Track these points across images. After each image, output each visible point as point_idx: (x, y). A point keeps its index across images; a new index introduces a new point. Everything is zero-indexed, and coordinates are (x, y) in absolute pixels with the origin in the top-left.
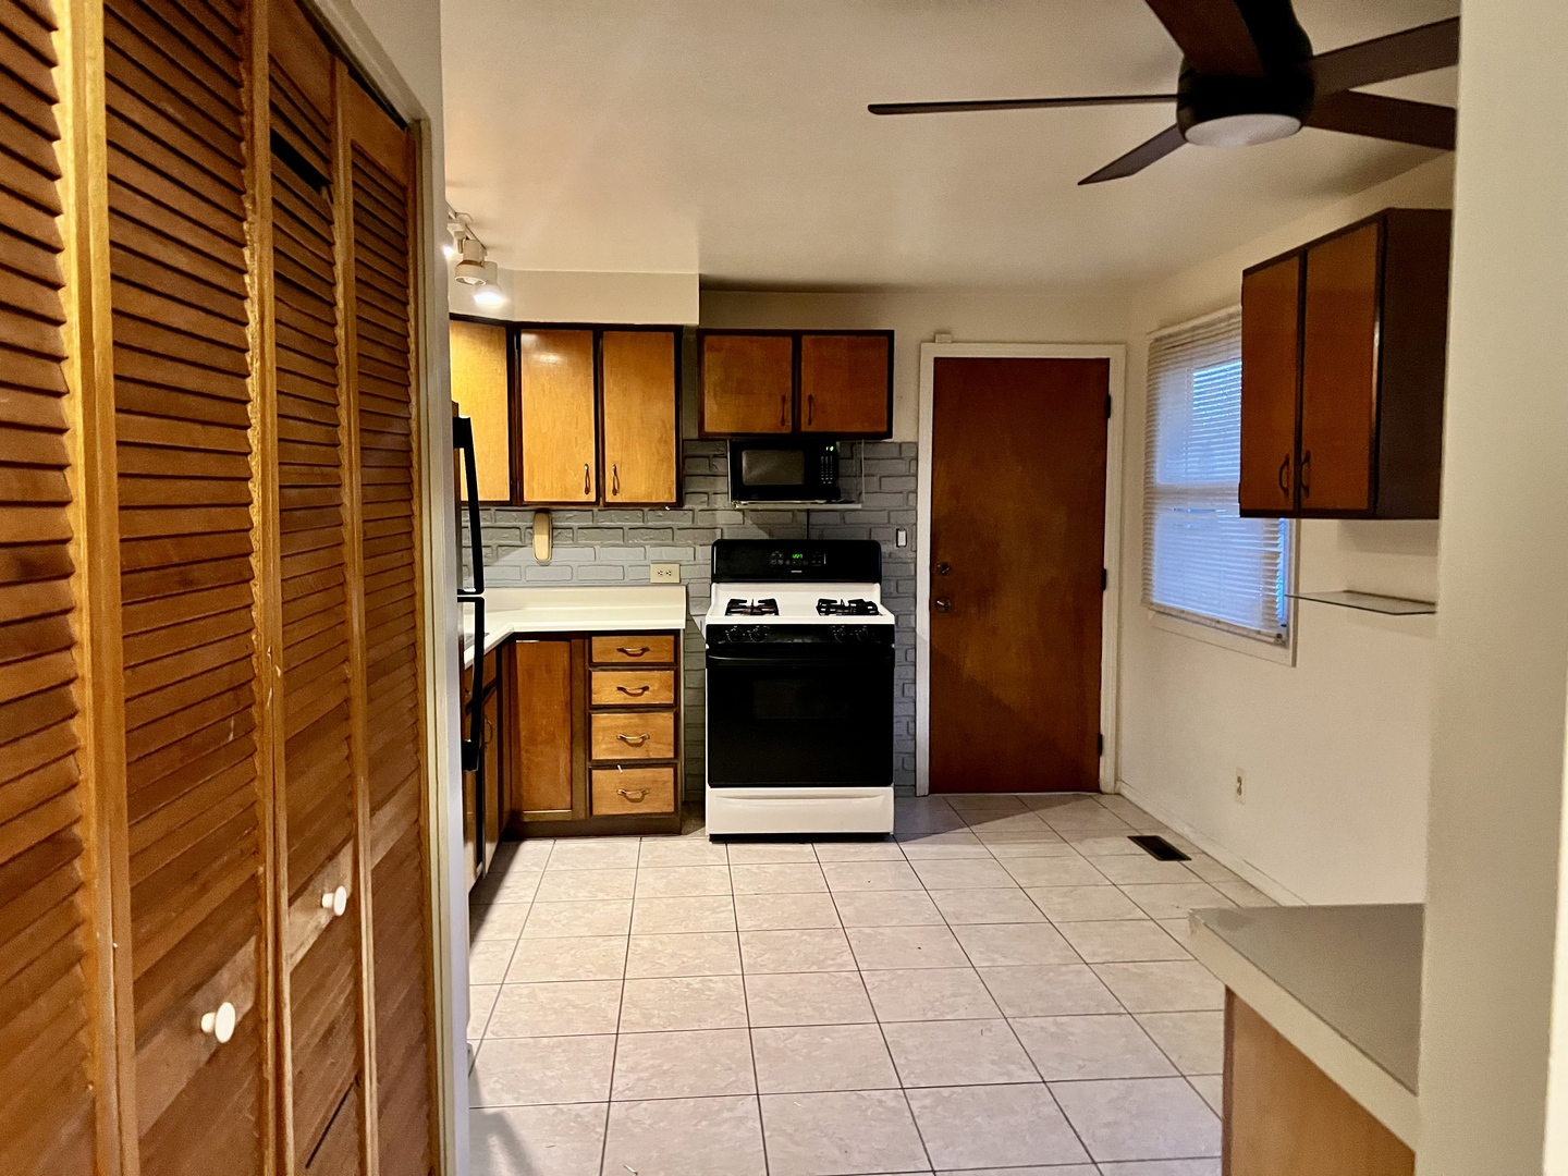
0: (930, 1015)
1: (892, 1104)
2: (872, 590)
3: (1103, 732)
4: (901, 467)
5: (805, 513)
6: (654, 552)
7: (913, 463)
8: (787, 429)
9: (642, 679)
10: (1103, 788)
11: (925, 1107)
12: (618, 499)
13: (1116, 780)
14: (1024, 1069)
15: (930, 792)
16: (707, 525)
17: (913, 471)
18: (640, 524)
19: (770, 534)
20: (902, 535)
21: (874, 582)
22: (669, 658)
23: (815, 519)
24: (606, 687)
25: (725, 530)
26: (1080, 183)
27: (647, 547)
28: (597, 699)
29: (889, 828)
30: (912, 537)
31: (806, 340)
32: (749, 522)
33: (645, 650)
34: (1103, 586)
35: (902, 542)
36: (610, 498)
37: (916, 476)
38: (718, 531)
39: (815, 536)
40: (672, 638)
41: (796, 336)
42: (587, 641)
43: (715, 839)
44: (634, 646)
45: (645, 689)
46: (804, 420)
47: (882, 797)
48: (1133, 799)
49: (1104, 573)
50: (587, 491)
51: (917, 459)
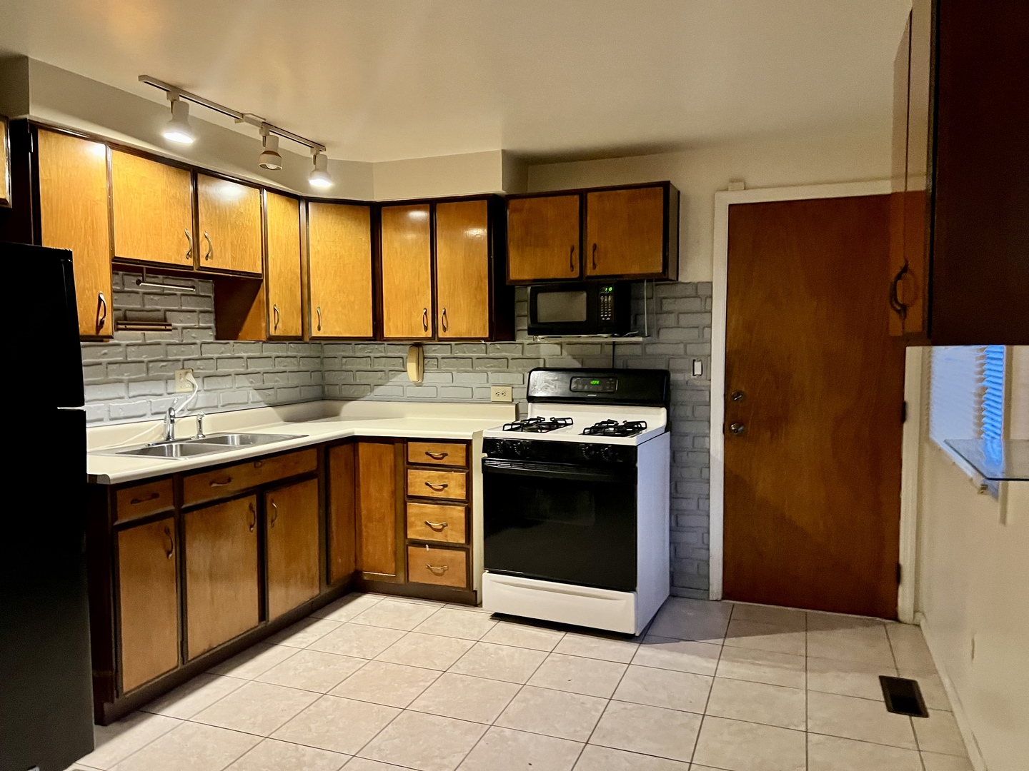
2: (659, 414)
3: (902, 561)
4: (696, 304)
5: (612, 346)
6: (494, 377)
7: (709, 300)
8: (575, 274)
9: (442, 477)
10: (901, 617)
12: (448, 335)
13: (915, 612)
15: (723, 598)
16: (534, 355)
17: (708, 308)
18: (484, 355)
19: (582, 363)
20: (698, 365)
21: (661, 407)
22: (462, 462)
23: (620, 350)
24: (419, 481)
25: (547, 361)
27: (489, 373)
28: (411, 492)
29: (630, 630)
30: (706, 368)
31: (590, 196)
32: (565, 353)
33: (445, 455)
34: (903, 417)
35: (698, 372)
36: (441, 334)
37: (711, 312)
38: (542, 361)
39: (619, 364)
40: (464, 446)
41: (582, 194)
42: (405, 445)
44: (436, 450)
45: (445, 486)
46: (589, 265)
47: (624, 602)
49: (903, 406)
50: (426, 328)
51: (711, 297)
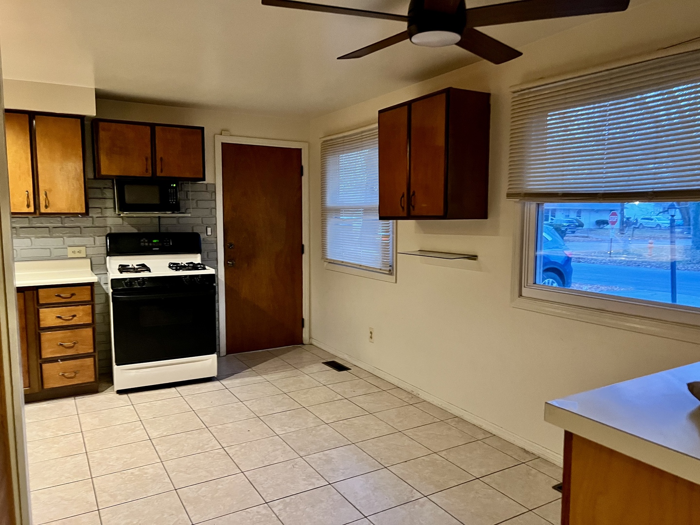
0: (266, 463)
1: (264, 512)
2: (196, 258)
3: (304, 317)
4: (208, 196)
5: (158, 219)
6: (70, 241)
7: (214, 193)
8: (149, 174)
9: (72, 311)
10: (304, 342)
11: (280, 510)
12: (49, 211)
13: (310, 338)
14: (318, 480)
15: (227, 354)
16: (101, 225)
17: (213, 198)
18: (60, 225)
19: (138, 230)
20: (209, 229)
21: (198, 253)
22: (88, 298)
23: (163, 221)
24: (49, 317)
25: (113, 228)
26: (338, 58)
27: (65, 238)
28: (43, 324)
29: (214, 373)
30: (214, 231)
31: (157, 128)
32: (126, 223)
33: (73, 295)
34: (302, 252)
35: (209, 233)
36: (43, 210)
37: (215, 201)
38: (108, 229)
39: (163, 230)
40: (89, 287)
41: (153, 126)
42: (35, 292)
43: (120, 392)
44: (66, 293)
45: (74, 316)
46: (158, 170)
47: (211, 360)
48: (319, 346)
49: (303, 246)
50: (28, 206)
51: (215, 192)
